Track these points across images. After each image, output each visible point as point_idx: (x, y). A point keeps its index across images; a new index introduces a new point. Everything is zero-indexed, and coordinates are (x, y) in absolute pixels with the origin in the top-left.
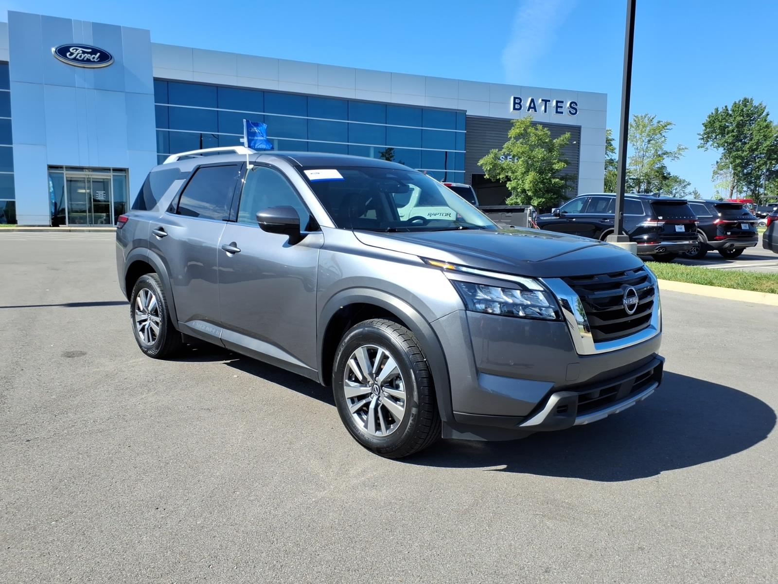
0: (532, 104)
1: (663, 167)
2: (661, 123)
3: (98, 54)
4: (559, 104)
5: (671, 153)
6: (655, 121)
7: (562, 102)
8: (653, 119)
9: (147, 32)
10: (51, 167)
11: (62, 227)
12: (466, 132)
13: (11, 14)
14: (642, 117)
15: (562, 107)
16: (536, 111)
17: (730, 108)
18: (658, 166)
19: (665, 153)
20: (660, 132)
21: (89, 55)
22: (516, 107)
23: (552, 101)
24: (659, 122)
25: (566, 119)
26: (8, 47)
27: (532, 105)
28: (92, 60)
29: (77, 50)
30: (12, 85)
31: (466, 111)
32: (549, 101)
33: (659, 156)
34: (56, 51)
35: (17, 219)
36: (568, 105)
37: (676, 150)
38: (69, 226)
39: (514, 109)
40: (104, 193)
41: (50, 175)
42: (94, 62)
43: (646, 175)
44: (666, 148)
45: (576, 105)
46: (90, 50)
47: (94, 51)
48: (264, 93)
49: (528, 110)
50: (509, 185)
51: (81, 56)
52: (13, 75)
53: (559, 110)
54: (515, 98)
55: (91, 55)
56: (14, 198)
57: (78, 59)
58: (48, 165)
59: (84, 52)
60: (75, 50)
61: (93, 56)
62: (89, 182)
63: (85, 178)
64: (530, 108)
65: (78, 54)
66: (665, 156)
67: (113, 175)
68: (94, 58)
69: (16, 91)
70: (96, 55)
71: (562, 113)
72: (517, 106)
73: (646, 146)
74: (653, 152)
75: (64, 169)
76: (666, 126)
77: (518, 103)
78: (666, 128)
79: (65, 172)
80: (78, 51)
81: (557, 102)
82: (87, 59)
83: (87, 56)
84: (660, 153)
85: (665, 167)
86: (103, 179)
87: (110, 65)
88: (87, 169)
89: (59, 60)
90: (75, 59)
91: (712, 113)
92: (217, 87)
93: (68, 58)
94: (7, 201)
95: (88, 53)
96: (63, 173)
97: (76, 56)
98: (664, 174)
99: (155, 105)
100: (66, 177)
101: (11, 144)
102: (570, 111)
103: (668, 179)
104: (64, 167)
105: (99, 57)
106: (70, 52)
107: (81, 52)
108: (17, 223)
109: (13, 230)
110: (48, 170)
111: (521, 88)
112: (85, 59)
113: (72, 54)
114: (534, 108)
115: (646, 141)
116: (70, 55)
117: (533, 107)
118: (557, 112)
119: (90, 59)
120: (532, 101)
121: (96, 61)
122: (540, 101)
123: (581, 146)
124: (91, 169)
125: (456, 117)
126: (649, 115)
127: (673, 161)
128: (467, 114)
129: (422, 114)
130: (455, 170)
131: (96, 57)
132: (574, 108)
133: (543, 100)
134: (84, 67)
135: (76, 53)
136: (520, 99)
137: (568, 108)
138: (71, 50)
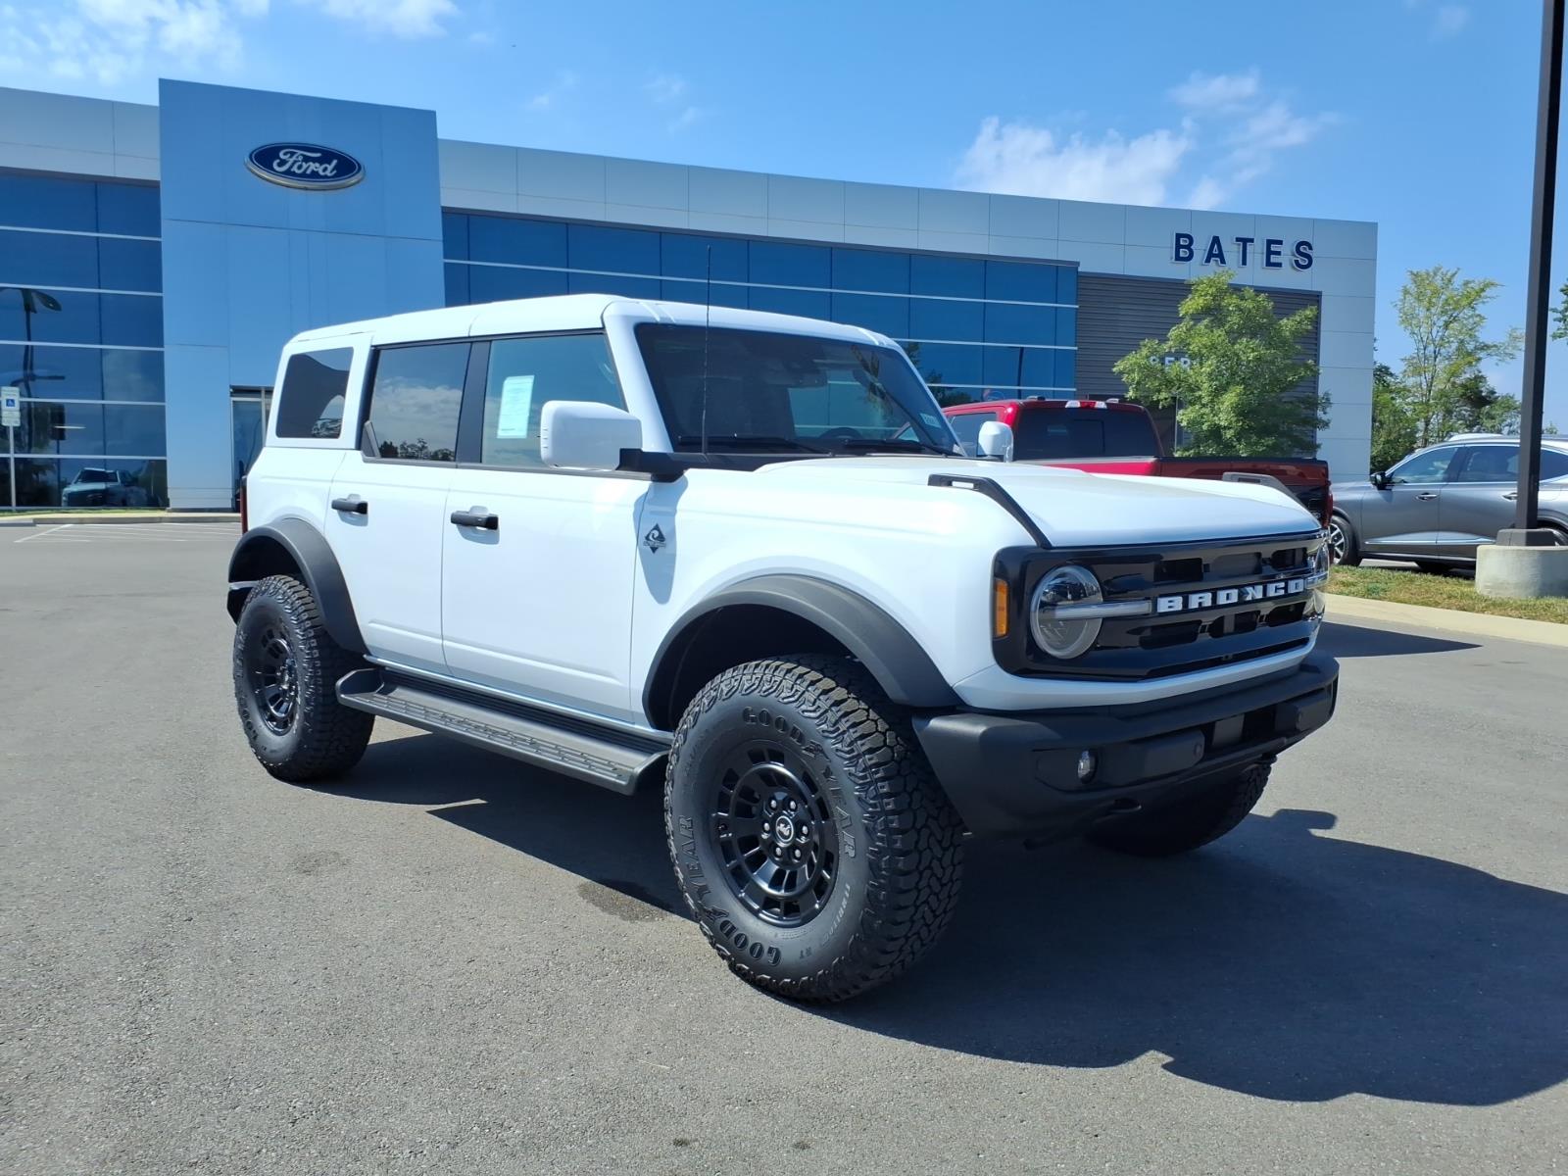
0: (1216, 248)
1: (1479, 379)
2: (1472, 285)
3: (335, 162)
4: (1274, 248)
5: (1495, 346)
6: (1458, 282)
7: (1280, 242)
8: (1453, 275)
9: (429, 117)
10: (238, 391)
12: (1077, 306)
13: (166, 86)
14: (1428, 274)
15: (1279, 253)
16: (1223, 261)
18: (1468, 376)
19: (1485, 347)
20: (1470, 304)
21: (317, 165)
22: (1182, 254)
23: (1259, 241)
24: (1466, 283)
25: (1288, 278)
26: (157, 155)
27: (1216, 251)
28: (322, 173)
29: (293, 154)
30: (165, 225)
31: (1078, 263)
32: (1252, 240)
33: (1469, 354)
34: (250, 158)
35: (169, 496)
36: (1293, 247)
37: (1508, 339)
39: (1178, 258)
41: (235, 405)
42: (326, 177)
43: (1443, 394)
44: (1484, 336)
45: (1311, 248)
46: (318, 155)
47: (327, 156)
48: (660, 234)
49: (1208, 261)
50: (1183, 417)
51: (300, 167)
52: (169, 206)
53: (1274, 259)
54: (1179, 236)
55: (321, 165)
56: (165, 454)
57: (294, 172)
58: (231, 387)
59: (307, 159)
60: (289, 155)
61: (324, 166)
64: (1210, 256)
65: (295, 162)
66: (1482, 354)
68: (325, 169)
69: (173, 238)
70: (330, 164)
71: (1279, 265)
72: (1183, 253)
73: (1440, 334)
74: (1454, 346)
75: (263, 393)
76: (1483, 290)
77: (1183, 246)
78: (1483, 294)
79: (263, 400)
80: (294, 158)
81: (1270, 242)
82: (313, 171)
83: (313, 166)
84: (1470, 347)
85: (1482, 376)
87: (358, 182)
89: (256, 174)
90: (289, 173)
92: (567, 225)
93: (275, 171)
94: (150, 460)
95: (314, 160)
96: (259, 403)
97: (291, 167)
98: (1482, 392)
99: (445, 264)
100: (266, 411)
101: (162, 346)
102: (1297, 262)
103: (1489, 403)
104: (263, 390)
105: (335, 168)
106: (279, 158)
107: (301, 158)
108: (168, 505)
109: (160, 520)
110: (232, 396)
111: (1191, 214)
112: (308, 172)
113: (282, 163)
114: (1221, 256)
115: (1441, 323)
116: (279, 165)
117: (1215, 253)
118: (1269, 264)
119: (317, 172)
120: (1216, 240)
121: (329, 175)
122: (1233, 241)
123: (1322, 334)
125: (1057, 276)
126: (1444, 270)
127: (1500, 363)
128: (1080, 270)
129: (983, 271)
130: (1054, 386)
131: (330, 167)
132: (1304, 255)
133: (1238, 240)
134: (306, 189)
135: (291, 160)
136: (1190, 238)
137: (1294, 255)
138: (281, 155)
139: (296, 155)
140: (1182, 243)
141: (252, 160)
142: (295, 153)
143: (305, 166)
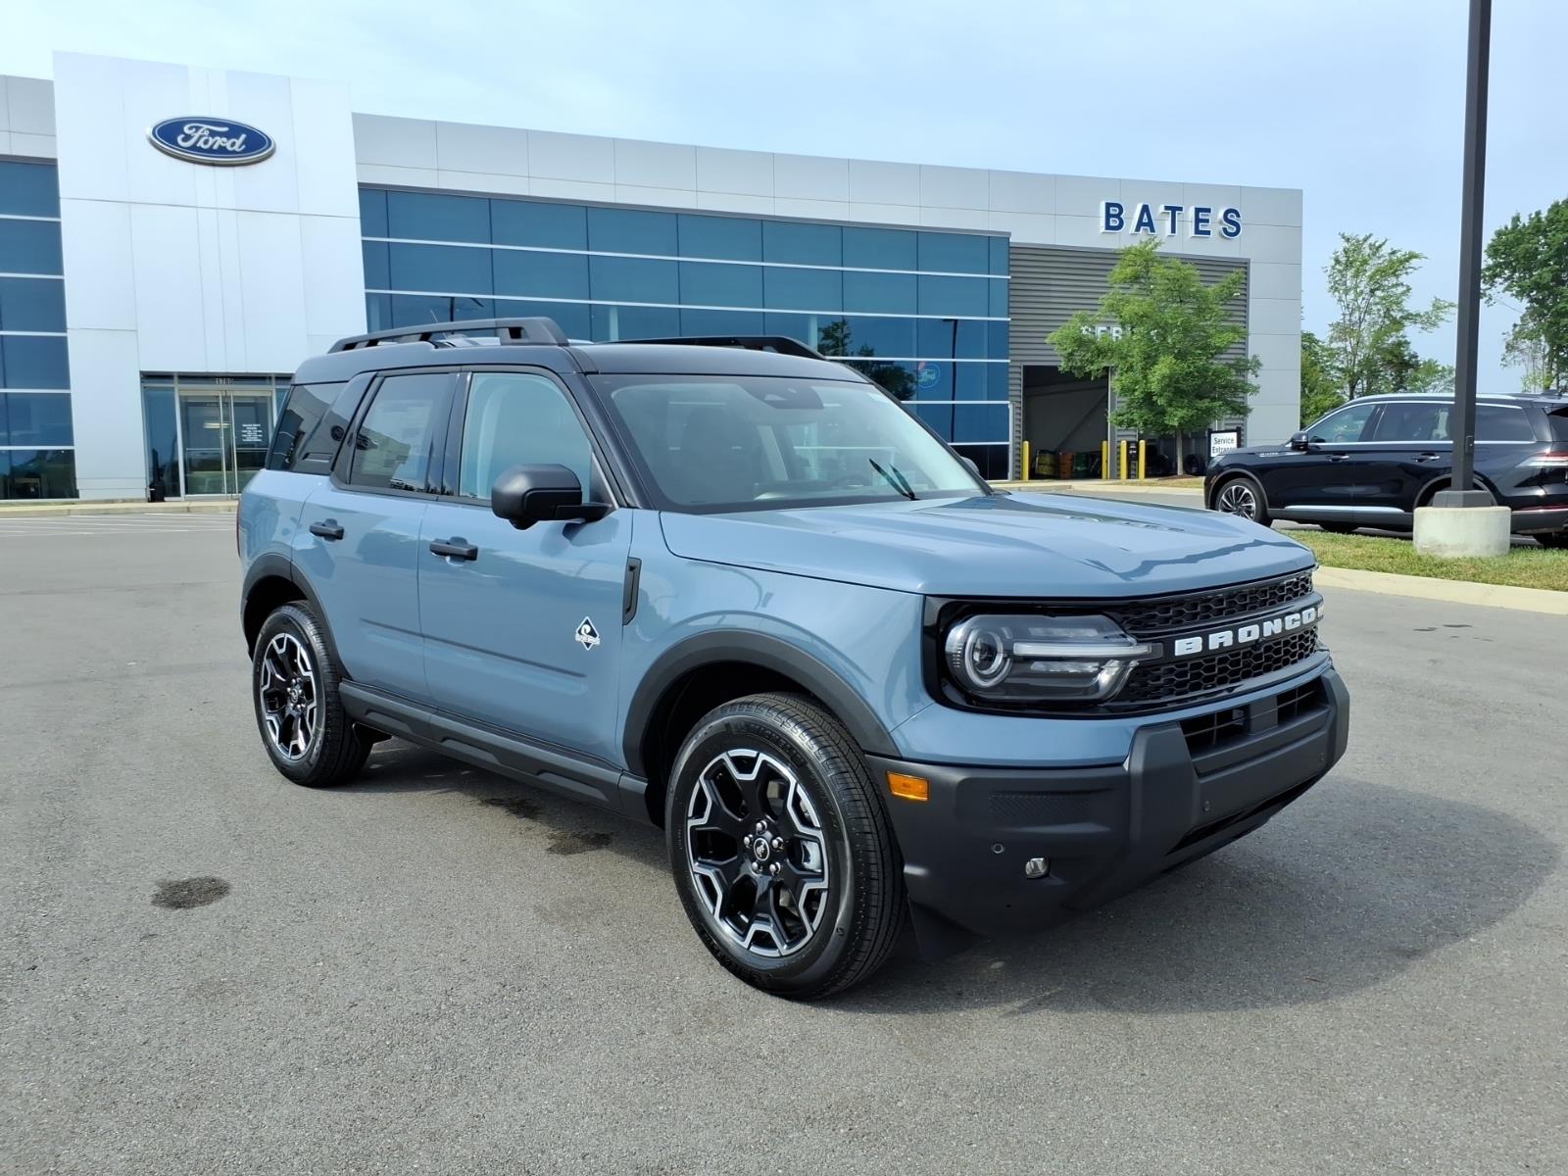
0: (1145, 216)
1: (1402, 344)
2: (1399, 255)
3: (243, 136)
4: (1202, 216)
5: (1418, 315)
6: (1385, 250)
7: (1209, 210)
8: (1380, 246)
10: (147, 377)
11: (170, 503)
12: (1009, 277)
13: (60, 57)
14: (1358, 240)
15: (1207, 221)
16: (1153, 230)
17: (1544, 215)
18: (1392, 341)
19: (1408, 317)
20: (1395, 273)
21: (225, 139)
22: (1112, 224)
23: (1188, 209)
24: (1394, 253)
25: (1215, 247)
27: (1145, 220)
28: (229, 148)
29: (198, 128)
30: (64, 205)
31: (1010, 234)
33: (1395, 321)
34: (154, 133)
36: (1221, 215)
37: (1432, 309)
38: (186, 500)
39: (1108, 227)
40: (258, 428)
41: (145, 391)
42: (234, 152)
43: (1368, 362)
44: (1411, 305)
45: (1238, 216)
46: (225, 129)
47: (234, 130)
48: (587, 209)
49: (1138, 229)
51: (206, 142)
52: (68, 184)
53: (1200, 228)
54: (1108, 206)
55: (229, 138)
56: (72, 444)
57: (200, 147)
58: (141, 372)
59: (213, 134)
60: (194, 130)
61: (232, 140)
62: (226, 404)
63: (217, 397)
64: (1140, 224)
65: (201, 137)
66: (1406, 323)
67: (277, 390)
68: (233, 144)
69: (74, 218)
70: (238, 138)
71: (1208, 233)
72: (1114, 222)
73: (1366, 301)
74: (1381, 313)
75: (176, 379)
76: (1407, 260)
77: (1114, 215)
78: (1407, 265)
79: (177, 386)
80: (200, 133)
81: (1198, 211)
82: (220, 146)
83: (220, 141)
84: (1398, 315)
85: (1405, 342)
86: (255, 398)
87: (268, 157)
88: (219, 377)
89: (161, 151)
90: (194, 148)
91: (1506, 228)
92: (490, 199)
94: (56, 451)
95: (221, 134)
96: (173, 389)
97: (197, 141)
98: (1404, 356)
99: (363, 241)
100: (180, 397)
101: (64, 329)
102: (1225, 229)
103: (1412, 366)
104: (176, 375)
105: (243, 143)
106: (184, 133)
107: (207, 133)
108: (77, 496)
109: (69, 512)
110: (142, 382)
111: (1121, 183)
112: (215, 147)
113: (187, 138)
114: (1150, 224)
115: (1368, 290)
116: (184, 140)
117: (1146, 221)
118: (1197, 231)
119: (225, 148)
120: (1145, 209)
121: (238, 150)
122: (1162, 209)
123: (1250, 300)
124: (231, 377)
125: (990, 247)
126: (1371, 241)
127: (1424, 331)
128: (1011, 240)
129: (916, 243)
130: (989, 358)
131: (239, 142)
132: (1232, 223)
133: (1167, 208)
134: (213, 164)
135: (197, 135)
136: (1119, 207)
137: (1221, 223)
138: (186, 129)
139: (201, 130)
140: (1112, 212)
141: (155, 137)
142: (200, 128)
143: (211, 140)
